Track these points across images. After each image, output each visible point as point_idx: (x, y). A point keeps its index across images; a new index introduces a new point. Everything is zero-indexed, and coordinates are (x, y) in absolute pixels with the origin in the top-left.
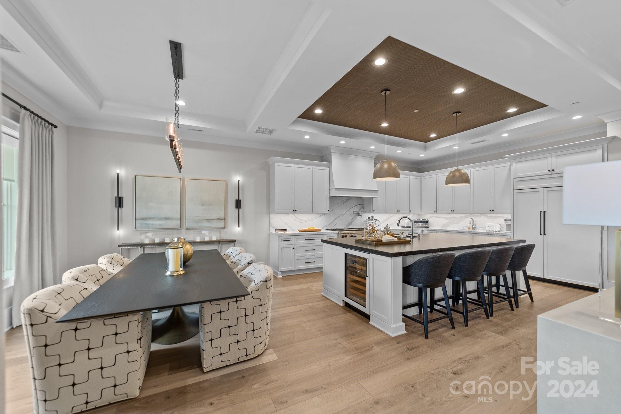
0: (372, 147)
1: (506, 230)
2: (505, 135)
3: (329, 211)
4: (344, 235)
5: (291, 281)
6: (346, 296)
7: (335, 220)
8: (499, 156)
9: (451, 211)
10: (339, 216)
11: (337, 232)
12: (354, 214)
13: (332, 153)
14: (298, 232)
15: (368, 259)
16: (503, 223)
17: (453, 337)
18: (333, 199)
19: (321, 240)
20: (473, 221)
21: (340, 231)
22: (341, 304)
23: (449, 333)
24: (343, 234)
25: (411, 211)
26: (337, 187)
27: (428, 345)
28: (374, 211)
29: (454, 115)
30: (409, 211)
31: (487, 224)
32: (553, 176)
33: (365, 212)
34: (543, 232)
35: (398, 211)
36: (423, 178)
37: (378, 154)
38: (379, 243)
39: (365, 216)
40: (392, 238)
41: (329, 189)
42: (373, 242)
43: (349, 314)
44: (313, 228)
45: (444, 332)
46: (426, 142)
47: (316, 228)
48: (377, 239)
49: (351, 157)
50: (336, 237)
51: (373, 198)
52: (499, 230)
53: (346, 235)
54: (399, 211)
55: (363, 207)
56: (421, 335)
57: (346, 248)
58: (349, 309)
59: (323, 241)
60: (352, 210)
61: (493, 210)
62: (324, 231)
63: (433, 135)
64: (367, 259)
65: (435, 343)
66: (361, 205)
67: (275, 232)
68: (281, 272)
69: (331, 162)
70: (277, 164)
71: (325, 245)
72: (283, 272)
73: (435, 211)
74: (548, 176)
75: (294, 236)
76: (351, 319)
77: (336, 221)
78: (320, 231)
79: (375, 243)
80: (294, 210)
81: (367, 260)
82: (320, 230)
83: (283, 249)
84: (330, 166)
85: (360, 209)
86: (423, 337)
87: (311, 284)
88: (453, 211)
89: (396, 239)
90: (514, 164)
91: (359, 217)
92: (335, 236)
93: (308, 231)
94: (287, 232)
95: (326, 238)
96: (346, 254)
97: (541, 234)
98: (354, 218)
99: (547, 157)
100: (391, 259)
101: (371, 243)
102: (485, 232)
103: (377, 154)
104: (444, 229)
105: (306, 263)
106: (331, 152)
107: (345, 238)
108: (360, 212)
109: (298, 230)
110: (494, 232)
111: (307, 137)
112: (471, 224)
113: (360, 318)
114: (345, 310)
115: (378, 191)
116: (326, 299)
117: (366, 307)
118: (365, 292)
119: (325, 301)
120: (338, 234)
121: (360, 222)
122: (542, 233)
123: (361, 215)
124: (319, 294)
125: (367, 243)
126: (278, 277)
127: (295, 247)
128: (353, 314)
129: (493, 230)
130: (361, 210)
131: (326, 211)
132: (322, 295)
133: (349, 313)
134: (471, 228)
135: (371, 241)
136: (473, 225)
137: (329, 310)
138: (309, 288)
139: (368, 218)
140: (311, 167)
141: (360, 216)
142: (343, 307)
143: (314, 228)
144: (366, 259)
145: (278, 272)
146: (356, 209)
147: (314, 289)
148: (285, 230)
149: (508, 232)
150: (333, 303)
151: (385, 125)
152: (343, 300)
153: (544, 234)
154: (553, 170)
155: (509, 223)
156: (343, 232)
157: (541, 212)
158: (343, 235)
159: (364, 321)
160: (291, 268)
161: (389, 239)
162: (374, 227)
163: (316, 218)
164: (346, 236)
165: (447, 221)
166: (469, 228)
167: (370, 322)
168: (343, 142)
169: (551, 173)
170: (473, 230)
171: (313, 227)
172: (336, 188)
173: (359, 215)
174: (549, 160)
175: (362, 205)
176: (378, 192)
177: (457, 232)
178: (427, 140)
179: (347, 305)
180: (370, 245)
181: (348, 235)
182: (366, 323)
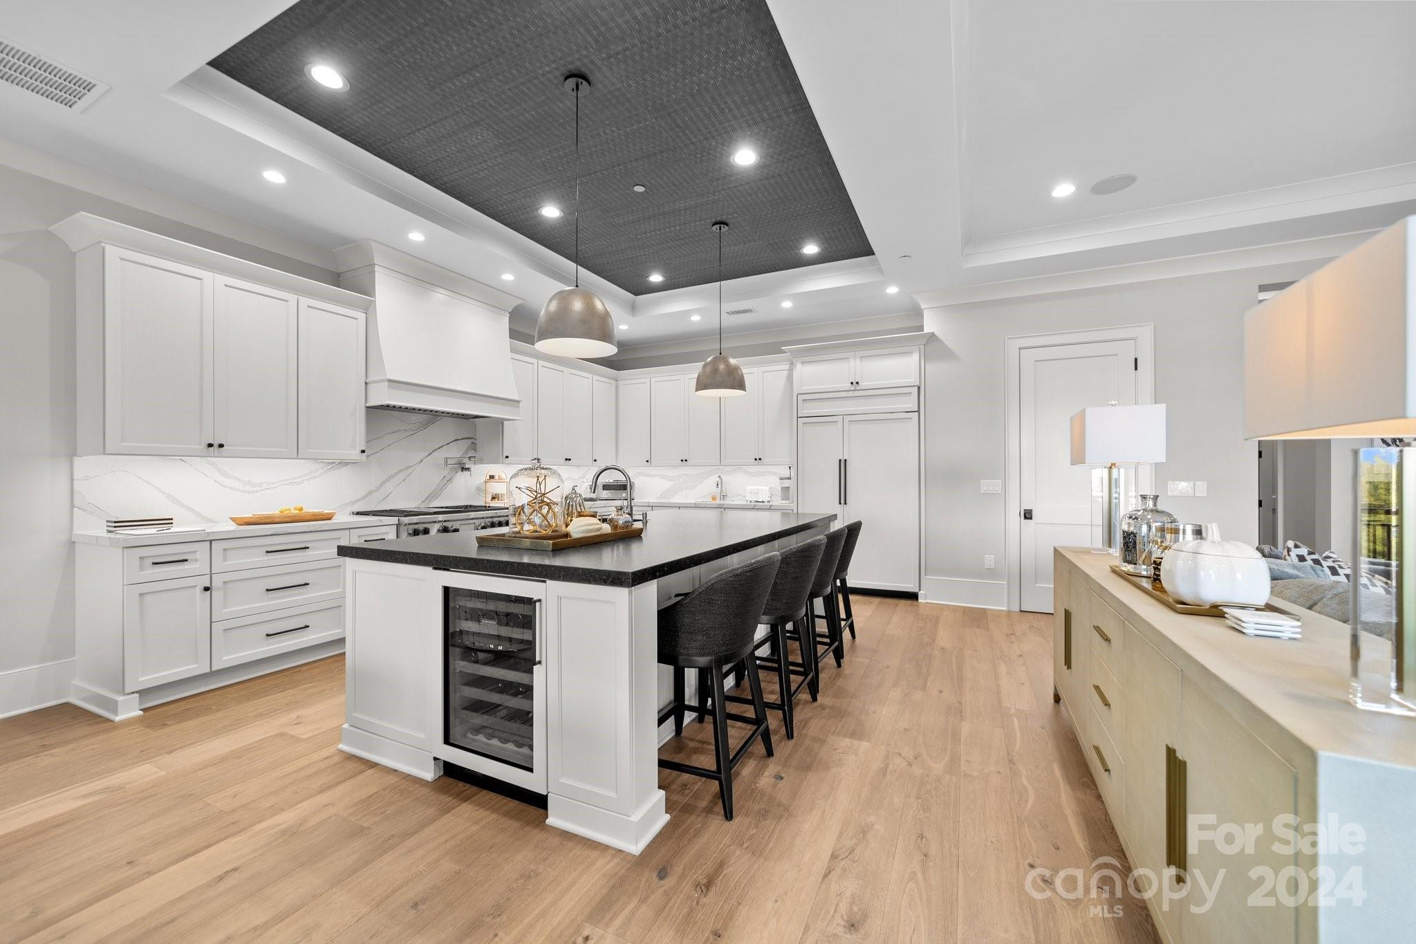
0: (508, 277)
1: (782, 500)
2: (787, 304)
3: (363, 451)
4: (421, 527)
5: (190, 724)
6: (447, 741)
7: (383, 483)
8: (774, 349)
9: (682, 461)
10: (400, 471)
11: (394, 520)
12: (446, 463)
13: (377, 268)
14: (232, 527)
15: (540, 600)
16: (778, 485)
17: (782, 784)
18: (378, 413)
19: (339, 547)
20: (722, 481)
21: (405, 516)
22: (429, 774)
23: (767, 773)
24: (416, 524)
25: (595, 461)
26: (391, 378)
27: (743, 844)
28: (507, 457)
29: (715, 227)
30: (591, 461)
31: (749, 488)
32: (857, 393)
33: (481, 461)
34: (843, 499)
35: (566, 459)
36: (621, 383)
37: (522, 302)
38: (563, 544)
39: (480, 472)
40: (596, 524)
41: (366, 383)
42: (545, 542)
43: (466, 809)
44: (301, 509)
45: (757, 774)
46: (636, 293)
47: (310, 509)
48: (553, 531)
49: (440, 296)
50: (391, 535)
51: (505, 422)
52: (769, 499)
53: (426, 526)
54: (570, 460)
55: (474, 446)
56: (709, 811)
57: (448, 570)
58: (461, 784)
59: (344, 551)
60: (440, 455)
61: (760, 459)
62: (343, 518)
63: (656, 278)
64: (535, 602)
65: (756, 827)
66: (471, 441)
67: (105, 534)
68: (137, 695)
69: (374, 297)
70: (112, 252)
71: (351, 563)
72: (143, 693)
73: (647, 461)
74: (851, 394)
75: (211, 541)
76: (474, 828)
77: (389, 486)
78: (330, 519)
79: (553, 543)
80: (210, 445)
81: (537, 604)
82: (328, 517)
83: (148, 599)
84: (368, 309)
85: (466, 452)
86: (718, 814)
87: (293, 715)
88: (686, 460)
89: (607, 528)
90: (799, 366)
91: (462, 477)
92: (386, 533)
93: (277, 520)
94: (173, 530)
95: (355, 541)
96: (446, 590)
97: (840, 503)
98: (447, 478)
99: (848, 358)
100: (630, 593)
101: (537, 542)
102: (745, 503)
103: (519, 302)
104: (665, 501)
105: (268, 635)
106: (374, 265)
107: (421, 537)
108: (466, 460)
109: (233, 519)
110: (760, 504)
111: (274, 177)
112: (719, 490)
113: (506, 814)
114: (445, 793)
115: (518, 402)
116: (363, 767)
117: (531, 770)
118: (526, 718)
119: (361, 778)
120: (398, 525)
121: (463, 489)
122: (842, 501)
123: (468, 469)
124: (331, 750)
125: (522, 547)
126: (118, 719)
127: (217, 582)
128: (481, 805)
129: (757, 500)
130: (469, 455)
131: (354, 454)
132: (341, 751)
133: (464, 805)
134: (718, 497)
135: (537, 538)
136: (722, 491)
137: (378, 819)
138: (282, 734)
139: (488, 478)
140: (292, 298)
141: (466, 473)
142: (436, 785)
143: (305, 510)
144: (530, 602)
145: (120, 698)
146: (455, 452)
147: (304, 737)
148: (168, 521)
149: (785, 502)
150: (392, 780)
151: (551, 212)
152: (435, 759)
153: (845, 504)
154: (857, 383)
155: (787, 483)
156: (415, 519)
157: (840, 460)
158: (416, 527)
159: (528, 823)
160: (196, 666)
161: (591, 527)
162: (543, 492)
163: (312, 475)
164: (426, 531)
165: (669, 484)
166: (714, 498)
167: (551, 821)
168: (416, 237)
169: (853, 388)
170: (722, 502)
171: (299, 505)
172: (390, 381)
173: (463, 469)
174: (852, 362)
175: (473, 441)
176: (518, 407)
177: (696, 506)
178: (639, 288)
179: (451, 771)
180: (532, 550)
181: (434, 529)
182: (536, 827)
